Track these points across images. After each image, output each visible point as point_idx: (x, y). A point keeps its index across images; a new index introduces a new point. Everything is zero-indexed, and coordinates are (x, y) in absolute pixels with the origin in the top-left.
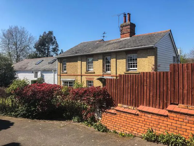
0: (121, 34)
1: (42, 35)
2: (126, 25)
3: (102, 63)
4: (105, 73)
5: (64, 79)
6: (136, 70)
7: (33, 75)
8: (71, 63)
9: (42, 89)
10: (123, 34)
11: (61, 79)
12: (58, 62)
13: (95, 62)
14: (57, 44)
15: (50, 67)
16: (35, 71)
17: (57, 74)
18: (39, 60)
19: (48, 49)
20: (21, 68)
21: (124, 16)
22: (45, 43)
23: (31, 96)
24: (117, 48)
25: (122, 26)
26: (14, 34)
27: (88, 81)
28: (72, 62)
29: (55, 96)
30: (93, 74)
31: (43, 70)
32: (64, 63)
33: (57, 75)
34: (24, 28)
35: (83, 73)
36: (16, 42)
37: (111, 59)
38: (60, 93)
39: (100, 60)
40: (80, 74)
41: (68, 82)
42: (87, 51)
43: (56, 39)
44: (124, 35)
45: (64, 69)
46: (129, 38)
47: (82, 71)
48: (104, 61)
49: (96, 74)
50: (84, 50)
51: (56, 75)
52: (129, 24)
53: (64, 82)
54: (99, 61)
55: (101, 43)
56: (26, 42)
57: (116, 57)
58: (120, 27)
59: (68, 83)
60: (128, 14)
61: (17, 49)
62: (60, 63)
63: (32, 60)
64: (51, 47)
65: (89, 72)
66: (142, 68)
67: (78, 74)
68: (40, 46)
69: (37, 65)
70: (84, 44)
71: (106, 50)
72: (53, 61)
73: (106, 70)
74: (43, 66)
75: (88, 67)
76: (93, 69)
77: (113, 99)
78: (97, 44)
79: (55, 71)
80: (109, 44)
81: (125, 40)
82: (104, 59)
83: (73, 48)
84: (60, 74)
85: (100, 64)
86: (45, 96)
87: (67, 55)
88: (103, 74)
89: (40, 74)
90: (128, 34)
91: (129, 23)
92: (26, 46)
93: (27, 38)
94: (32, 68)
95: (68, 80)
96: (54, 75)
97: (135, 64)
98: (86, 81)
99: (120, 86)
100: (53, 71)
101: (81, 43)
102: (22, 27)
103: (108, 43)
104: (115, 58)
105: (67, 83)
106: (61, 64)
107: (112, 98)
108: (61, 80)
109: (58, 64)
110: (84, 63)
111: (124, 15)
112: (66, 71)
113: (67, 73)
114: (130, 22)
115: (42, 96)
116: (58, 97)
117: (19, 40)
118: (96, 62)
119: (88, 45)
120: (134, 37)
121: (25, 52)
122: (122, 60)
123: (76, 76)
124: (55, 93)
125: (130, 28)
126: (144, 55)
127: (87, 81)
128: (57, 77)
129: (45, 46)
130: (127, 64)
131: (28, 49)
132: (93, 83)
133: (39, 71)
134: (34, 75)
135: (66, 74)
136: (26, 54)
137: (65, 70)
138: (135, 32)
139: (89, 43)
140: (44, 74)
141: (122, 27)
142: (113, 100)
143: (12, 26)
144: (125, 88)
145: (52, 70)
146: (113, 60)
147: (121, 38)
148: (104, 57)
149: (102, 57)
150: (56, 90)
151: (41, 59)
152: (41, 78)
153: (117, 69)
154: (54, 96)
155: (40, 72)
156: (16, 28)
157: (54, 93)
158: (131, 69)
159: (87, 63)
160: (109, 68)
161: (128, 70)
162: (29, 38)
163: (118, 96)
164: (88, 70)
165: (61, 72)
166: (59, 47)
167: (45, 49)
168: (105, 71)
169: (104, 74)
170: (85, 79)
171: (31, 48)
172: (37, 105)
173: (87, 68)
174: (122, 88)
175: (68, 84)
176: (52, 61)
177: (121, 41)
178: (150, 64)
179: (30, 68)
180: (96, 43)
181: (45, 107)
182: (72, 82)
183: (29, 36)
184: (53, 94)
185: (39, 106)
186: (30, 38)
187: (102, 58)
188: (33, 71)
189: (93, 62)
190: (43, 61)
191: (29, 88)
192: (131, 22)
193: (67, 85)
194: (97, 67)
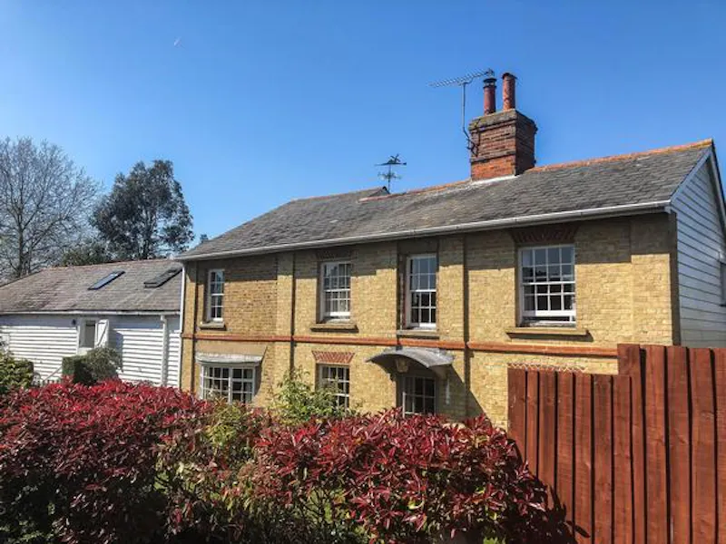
0: (473, 163)
1: (127, 175)
2: (499, 125)
3: (395, 286)
4: (409, 333)
5: (211, 355)
6: (567, 319)
7: (74, 334)
8: (248, 283)
9: (90, 418)
10: (483, 161)
11: (199, 357)
12: (188, 280)
13: (359, 278)
14: (185, 212)
15: (149, 299)
16: (85, 316)
17: (180, 331)
18: (104, 271)
19: (149, 231)
20: (24, 304)
21: (484, 85)
22: (139, 207)
23: (24, 461)
24: (467, 216)
25: (476, 128)
26: (15, 170)
27: (326, 369)
28: (250, 280)
29: (164, 467)
30: (352, 336)
31: (120, 313)
32: (213, 286)
33: (178, 335)
34: (55, 148)
35: (302, 330)
36: (19, 202)
37: (441, 268)
38: (198, 443)
39: (386, 270)
40: (287, 332)
41: (227, 370)
42: (321, 232)
43: (181, 195)
44: (489, 165)
45: (213, 310)
46: (513, 177)
47: (296, 322)
48: (402, 275)
49: (365, 336)
50: (305, 227)
51: (176, 335)
52: (511, 120)
53: (211, 369)
54: (381, 276)
55: (383, 201)
56: (61, 200)
57: (465, 258)
58: (468, 132)
59: (231, 372)
60: (507, 75)
61: (21, 231)
62: (194, 284)
63: (79, 270)
64: (162, 224)
65: (328, 325)
66: (603, 311)
67: (278, 333)
68: (114, 218)
69: (98, 292)
70: (305, 208)
71: (415, 225)
72: (167, 277)
73: (415, 319)
74: (118, 297)
75: (326, 303)
76: (347, 314)
77: (569, 517)
78: (364, 203)
79: (172, 318)
80: (424, 203)
81: (494, 185)
82: (404, 267)
83: (256, 219)
84: (195, 331)
85: (383, 287)
86: (108, 461)
87: (232, 249)
88: (398, 337)
89: (106, 332)
90: (508, 163)
91: (513, 115)
92: (60, 219)
93: (68, 187)
94: (75, 305)
95: (228, 361)
96: (168, 338)
97: (562, 294)
98: (314, 366)
99: (637, 430)
100: (162, 319)
101: (289, 204)
102: (49, 146)
103: (415, 200)
104: (460, 263)
105: (226, 374)
106: (201, 288)
107: (564, 512)
108: (196, 357)
109: (188, 287)
110: (308, 286)
111: (485, 81)
112: (221, 319)
113: (224, 329)
114: (517, 112)
115: (86, 461)
116: (181, 469)
117: (31, 195)
118: (367, 279)
119: (322, 209)
120: (536, 173)
121: (53, 242)
122: (495, 272)
123: (265, 345)
124: (168, 444)
125: (517, 137)
126: (611, 248)
127: (317, 365)
128: (179, 345)
129: (139, 219)
130: (522, 291)
131: (66, 229)
132: (348, 379)
133: (104, 317)
134: (78, 335)
135: (221, 334)
136: (55, 248)
137: (219, 316)
138: (533, 154)
139: (327, 201)
140: (121, 331)
141: (479, 133)
142: (572, 523)
143: (8, 140)
144: (681, 450)
145: (159, 316)
146: (448, 272)
147: (474, 178)
148: (407, 255)
149: (396, 256)
150: (171, 429)
151: (117, 267)
152: (105, 350)
153: (470, 316)
154: (159, 465)
155: (105, 321)
156: (25, 147)
157: (161, 446)
158: (539, 313)
159: (322, 284)
160: (430, 307)
161: (525, 318)
162: (73, 187)
163: (623, 505)
164: (327, 314)
165: (201, 324)
166: (191, 225)
167: (135, 232)
168: (407, 325)
169: (404, 337)
170: (310, 358)
171: (80, 227)
172: (55, 517)
173: (318, 308)
174: (652, 443)
175: (229, 379)
176: (163, 275)
177: (475, 191)
178: (647, 294)
179: (63, 305)
180: (357, 202)
181: (102, 532)
182: (245, 371)
183: (73, 182)
184: (153, 448)
185: (64, 522)
186: (77, 185)
187: (394, 262)
188: (74, 318)
189: (348, 279)
190: (123, 276)
191: (17, 408)
192: (518, 110)
193: (226, 383)
194: (370, 302)
